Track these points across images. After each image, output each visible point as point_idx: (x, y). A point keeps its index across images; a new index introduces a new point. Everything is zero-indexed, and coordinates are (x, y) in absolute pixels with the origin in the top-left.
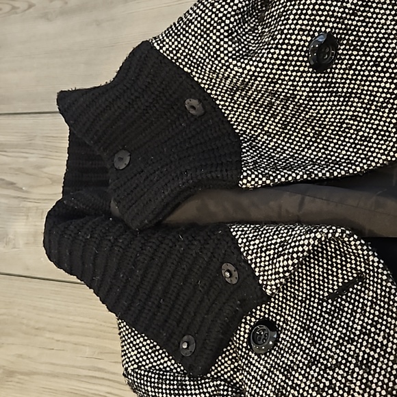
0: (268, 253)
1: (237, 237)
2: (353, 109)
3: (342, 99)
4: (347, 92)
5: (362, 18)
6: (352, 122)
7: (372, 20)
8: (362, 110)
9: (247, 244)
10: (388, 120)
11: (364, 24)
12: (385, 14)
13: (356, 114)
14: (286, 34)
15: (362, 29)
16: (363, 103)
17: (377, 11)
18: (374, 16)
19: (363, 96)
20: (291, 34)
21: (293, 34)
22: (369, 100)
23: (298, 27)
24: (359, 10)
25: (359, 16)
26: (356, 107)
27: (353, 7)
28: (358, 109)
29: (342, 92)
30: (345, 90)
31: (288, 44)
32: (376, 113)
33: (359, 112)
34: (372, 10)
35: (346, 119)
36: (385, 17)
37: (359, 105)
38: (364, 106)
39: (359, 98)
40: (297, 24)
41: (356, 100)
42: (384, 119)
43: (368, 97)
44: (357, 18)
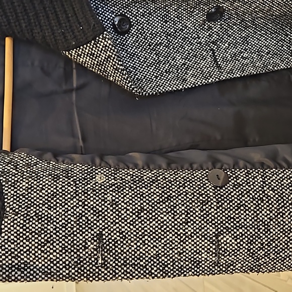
0: (13, 259)
1: (3, 231)
2: (133, 63)
3: (129, 55)
4: (132, 53)
5: (147, 19)
6: (132, 70)
7: (151, 22)
8: (138, 65)
9: (6, 241)
10: (152, 73)
11: (147, 23)
12: (158, 22)
13: (135, 66)
14: (104, 10)
15: (145, 25)
16: (139, 61)
17: (155, 19)
18: (153, 21)
19: (140, 58)
20: (107, 11)
21: (108, 11)
22: (143, 61)
23: (112, 9)
24: (146, 15)
25: (146, 18)
26: (135, 62)
27: (143, 12)
28: (136, 64)
29: (130, 52)
30: (132, 51)
31: (104, 15)
32: (146, 68)
33: (137, 65)
34: (153, 17)
35: (129, 67)
36: (158, 23)
37: (137, 62)
38: (140, 63)
39: (138, 58)
40: (112, 8)
41: (136, 59)
42: (150, 72)
43: (143, 59)
44: (144, 18)
